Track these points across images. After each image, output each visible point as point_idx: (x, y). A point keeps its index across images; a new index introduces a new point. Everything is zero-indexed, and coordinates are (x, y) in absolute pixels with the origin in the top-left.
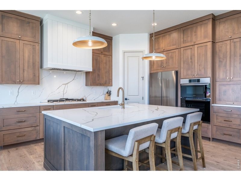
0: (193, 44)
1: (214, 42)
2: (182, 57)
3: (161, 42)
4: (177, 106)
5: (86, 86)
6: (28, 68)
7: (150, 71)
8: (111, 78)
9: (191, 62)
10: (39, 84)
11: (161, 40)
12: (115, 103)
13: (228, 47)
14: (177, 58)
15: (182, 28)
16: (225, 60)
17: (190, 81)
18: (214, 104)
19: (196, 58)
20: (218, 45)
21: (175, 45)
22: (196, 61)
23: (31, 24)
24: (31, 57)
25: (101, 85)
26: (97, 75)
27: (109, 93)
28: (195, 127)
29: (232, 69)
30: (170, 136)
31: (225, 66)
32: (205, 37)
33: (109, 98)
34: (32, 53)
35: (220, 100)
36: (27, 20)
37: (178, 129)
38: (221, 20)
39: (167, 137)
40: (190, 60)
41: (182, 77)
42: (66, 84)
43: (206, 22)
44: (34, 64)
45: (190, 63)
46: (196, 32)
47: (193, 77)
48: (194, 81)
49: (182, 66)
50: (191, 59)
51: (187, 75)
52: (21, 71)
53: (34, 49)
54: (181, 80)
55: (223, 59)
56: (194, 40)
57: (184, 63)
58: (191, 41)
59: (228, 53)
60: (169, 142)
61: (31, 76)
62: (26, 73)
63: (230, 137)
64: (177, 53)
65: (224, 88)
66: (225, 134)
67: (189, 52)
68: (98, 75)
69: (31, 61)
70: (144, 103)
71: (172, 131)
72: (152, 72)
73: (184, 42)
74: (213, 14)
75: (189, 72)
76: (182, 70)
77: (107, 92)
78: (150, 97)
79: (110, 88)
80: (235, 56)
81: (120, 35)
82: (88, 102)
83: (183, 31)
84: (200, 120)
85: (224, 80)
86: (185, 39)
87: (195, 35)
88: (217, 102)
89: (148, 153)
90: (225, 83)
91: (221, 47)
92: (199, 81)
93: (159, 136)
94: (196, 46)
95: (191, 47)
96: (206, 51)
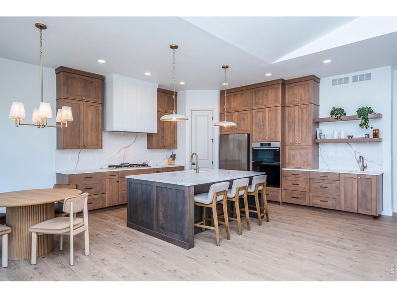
0: (264, 107)
1: (283, 107)
2: (254, 119)
3: (232, 101)
4: (248, 170)
5: (148, 148)
6: (91, 131)
7: (220, 133)
8: (175, 140)
9: (263, 125)
10: (102, 148)
11: (232, 99)
12: (182, 168)
13: (297, 112)
14: (249, 120)
15: (253, 90)
16: (294, 126)
17: (262, 145)
18: (284, 168)
19: (267, 122)
20: (287, 110)
21: (247, 106)
22: (267, 125)
23: (94, 83)
24: (95, 119)
25: (164, 147)
26: (160, 137)
27: (173, 157)
28: (260, 188)
29: (300, 134)
30: (238, 192)
31: (294, 130)
32: (276, 101)
33: (173, 163)
34: (95, 115)
35: (289, 164)
36: (90, 79)
37: (245, 188)
38: (291, 85)
39: (236, 193)
40: (261, 124)
41: (254, 140)
42: (126, 147)
43: (277, 86)
44: (97, 127)
45: (262, 127)
46: (267, 95)
47: (265, 141)
48: (266, 145)
49: (254, 129)
50: (263, 122)
51: (259, 138)
52: (85, 135)
53: (97, 110)
54: (253, 143)
55: (292, 124)
56: (265, 103)
57: (256, 126)
58: (263, 104)
59: (297, 118)
60: (238, 197)
61: (95, 140)
62: (89, 136)
63: (297, 200)
64: (249, 114)
65: (293, 152)
66: (293, 197)
67: (260, 114)
68: (162, 136)
69: (94, 123)
70: (213, 168)
71: (240, 189)
72: (223, 133)
73: (256, 104)
74: (282, 79)
75: (261, 136)
76: (254, 133)
77: (171, 156)
78: (220, 161)
79: (175, 152)
80: (302, 121)
81: (187, 91)
82: (152, 167)
83: (255, 92)
84: (265, 181)
85: (293, 144)
86: (257, 101)
87: (267, 98)
88: (287, 166)
89: (222, 204)
90: (294, 147)
91: (291, 111)
92: (269, 145)
93: (231, 193)
94: (267, 109)
95: (263, 110)
96: (276, 116)
